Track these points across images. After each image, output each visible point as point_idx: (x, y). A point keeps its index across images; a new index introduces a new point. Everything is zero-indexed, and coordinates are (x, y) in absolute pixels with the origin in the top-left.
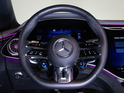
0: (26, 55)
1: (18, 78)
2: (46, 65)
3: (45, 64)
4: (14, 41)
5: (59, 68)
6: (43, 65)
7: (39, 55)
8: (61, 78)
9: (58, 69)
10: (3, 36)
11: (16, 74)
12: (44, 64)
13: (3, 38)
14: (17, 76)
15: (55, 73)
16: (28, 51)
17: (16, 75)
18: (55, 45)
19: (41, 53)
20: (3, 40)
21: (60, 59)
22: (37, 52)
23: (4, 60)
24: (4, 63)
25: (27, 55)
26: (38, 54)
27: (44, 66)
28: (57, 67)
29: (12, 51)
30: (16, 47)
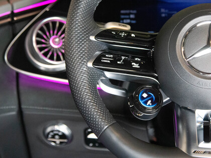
0: (90, 64)
1: (55, 142)
2: (152, 99)
3: (149, 96)
4: (47, 24)
5: (194, 112)
6: (143, 98)
7: (131, 67)
8: (199, 142)
9: (190, 113)
10: (13, 8)
11: (49, 129)
12: (145, 95)
13: (13, 14)
14: (53, 137)
15: (180, 127)
16: (98, 53)
17: (49, 133)
18: (186, 37)
19: (136, 62)
20: (13, 19)
21: (199, 83)
22: (123, 58)
23: (15, 83)
24: (15, 93)
25: (93, 64)
26: (127, 65)
27: (146, 103)
28: (186, 108)
29: (40, 54)
30: (55, 43)
